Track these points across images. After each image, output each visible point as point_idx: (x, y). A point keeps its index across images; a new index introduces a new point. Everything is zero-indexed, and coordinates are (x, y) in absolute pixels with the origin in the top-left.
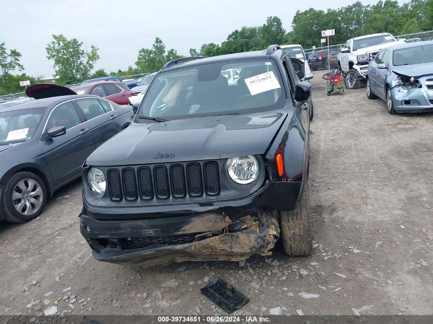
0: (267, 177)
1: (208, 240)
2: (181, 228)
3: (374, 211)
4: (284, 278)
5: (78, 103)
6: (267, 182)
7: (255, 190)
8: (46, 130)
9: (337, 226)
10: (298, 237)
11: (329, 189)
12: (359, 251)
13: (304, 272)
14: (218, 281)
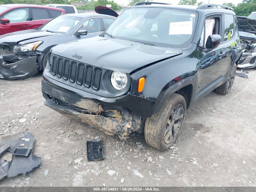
0: (129, 90)
1: (88, 115)
2: (76, 102)
3: (235, 143)
4: (136, 157)
5: (103, 19)
6: (128, 93)
7: (119, 95)
8: (78, 30)
9: (199, 142)
10: (152, 136)
11: (219, 117)
12: (197, 163)
13: (150, 159)
14: (100, 141)
